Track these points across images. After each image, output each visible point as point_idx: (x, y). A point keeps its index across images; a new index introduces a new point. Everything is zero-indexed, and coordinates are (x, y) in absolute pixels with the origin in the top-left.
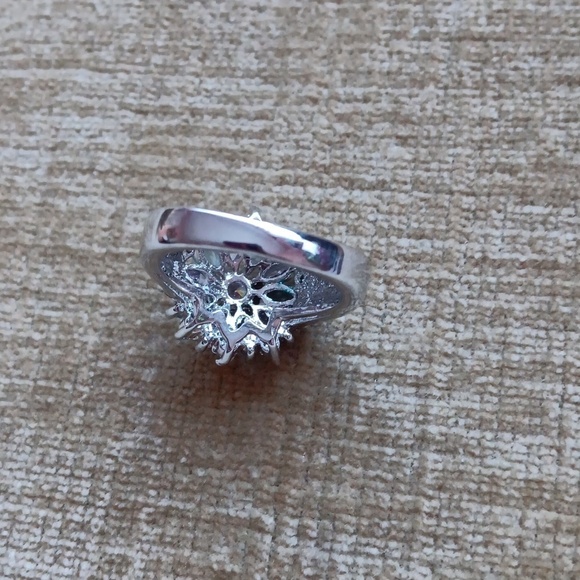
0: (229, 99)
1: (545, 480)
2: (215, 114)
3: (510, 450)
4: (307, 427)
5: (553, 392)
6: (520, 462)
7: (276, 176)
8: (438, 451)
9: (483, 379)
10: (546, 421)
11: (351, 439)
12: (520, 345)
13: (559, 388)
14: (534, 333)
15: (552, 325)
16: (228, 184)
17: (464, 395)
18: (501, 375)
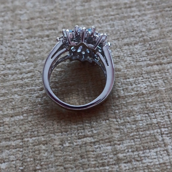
0: (17, 69)
1: (166, 162)
2: (13, 75)
3: (150, 155)
4: (73, 168)
5: (157, 132)
6: (155, 158)
7: (40, 88)
8: (125, 163)
9: (132, 134)
10: (159, 142)
11: (91, 167)
12: (141, 121)
13: (159, 131)
14: (144, 115)
15: (149, 111)
16: (22, 94)
17: (128, 141)
18: (138, 132)
